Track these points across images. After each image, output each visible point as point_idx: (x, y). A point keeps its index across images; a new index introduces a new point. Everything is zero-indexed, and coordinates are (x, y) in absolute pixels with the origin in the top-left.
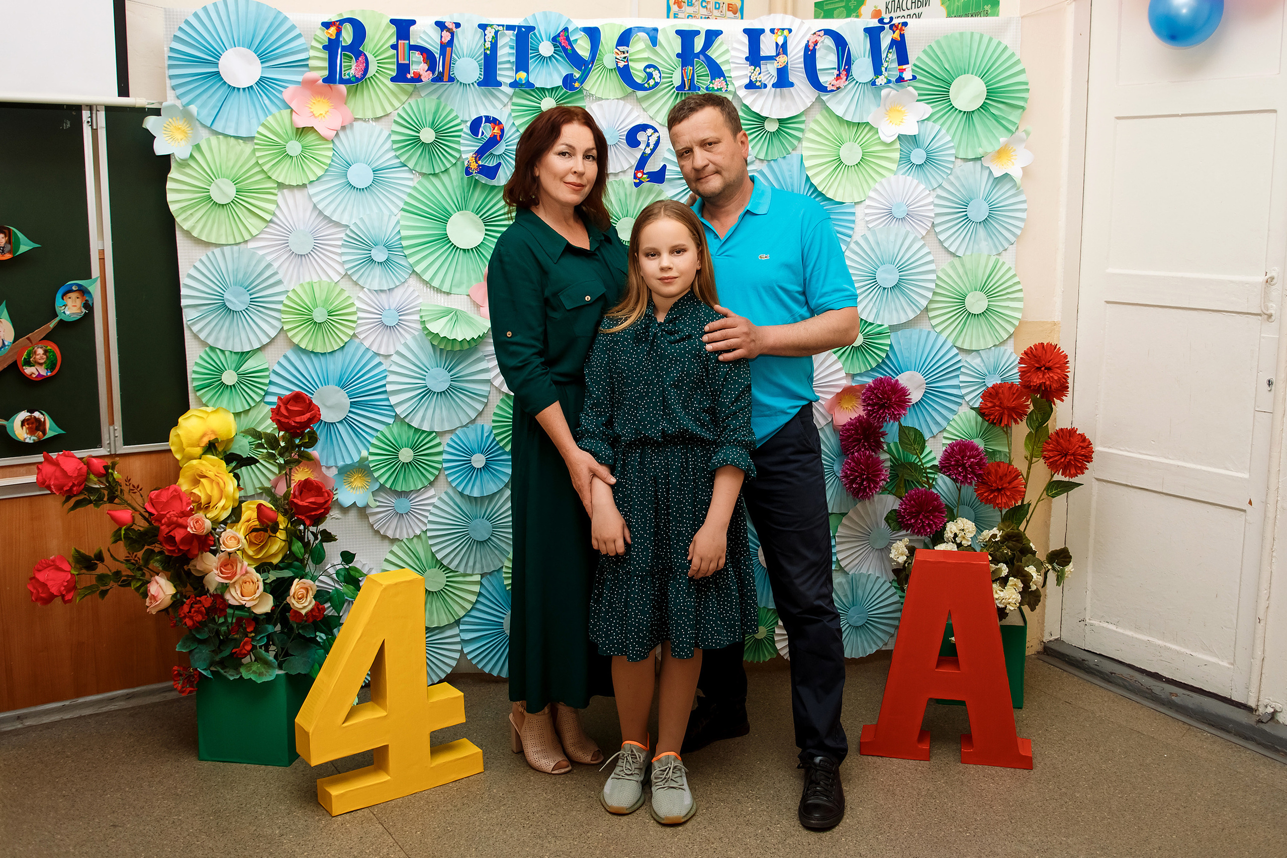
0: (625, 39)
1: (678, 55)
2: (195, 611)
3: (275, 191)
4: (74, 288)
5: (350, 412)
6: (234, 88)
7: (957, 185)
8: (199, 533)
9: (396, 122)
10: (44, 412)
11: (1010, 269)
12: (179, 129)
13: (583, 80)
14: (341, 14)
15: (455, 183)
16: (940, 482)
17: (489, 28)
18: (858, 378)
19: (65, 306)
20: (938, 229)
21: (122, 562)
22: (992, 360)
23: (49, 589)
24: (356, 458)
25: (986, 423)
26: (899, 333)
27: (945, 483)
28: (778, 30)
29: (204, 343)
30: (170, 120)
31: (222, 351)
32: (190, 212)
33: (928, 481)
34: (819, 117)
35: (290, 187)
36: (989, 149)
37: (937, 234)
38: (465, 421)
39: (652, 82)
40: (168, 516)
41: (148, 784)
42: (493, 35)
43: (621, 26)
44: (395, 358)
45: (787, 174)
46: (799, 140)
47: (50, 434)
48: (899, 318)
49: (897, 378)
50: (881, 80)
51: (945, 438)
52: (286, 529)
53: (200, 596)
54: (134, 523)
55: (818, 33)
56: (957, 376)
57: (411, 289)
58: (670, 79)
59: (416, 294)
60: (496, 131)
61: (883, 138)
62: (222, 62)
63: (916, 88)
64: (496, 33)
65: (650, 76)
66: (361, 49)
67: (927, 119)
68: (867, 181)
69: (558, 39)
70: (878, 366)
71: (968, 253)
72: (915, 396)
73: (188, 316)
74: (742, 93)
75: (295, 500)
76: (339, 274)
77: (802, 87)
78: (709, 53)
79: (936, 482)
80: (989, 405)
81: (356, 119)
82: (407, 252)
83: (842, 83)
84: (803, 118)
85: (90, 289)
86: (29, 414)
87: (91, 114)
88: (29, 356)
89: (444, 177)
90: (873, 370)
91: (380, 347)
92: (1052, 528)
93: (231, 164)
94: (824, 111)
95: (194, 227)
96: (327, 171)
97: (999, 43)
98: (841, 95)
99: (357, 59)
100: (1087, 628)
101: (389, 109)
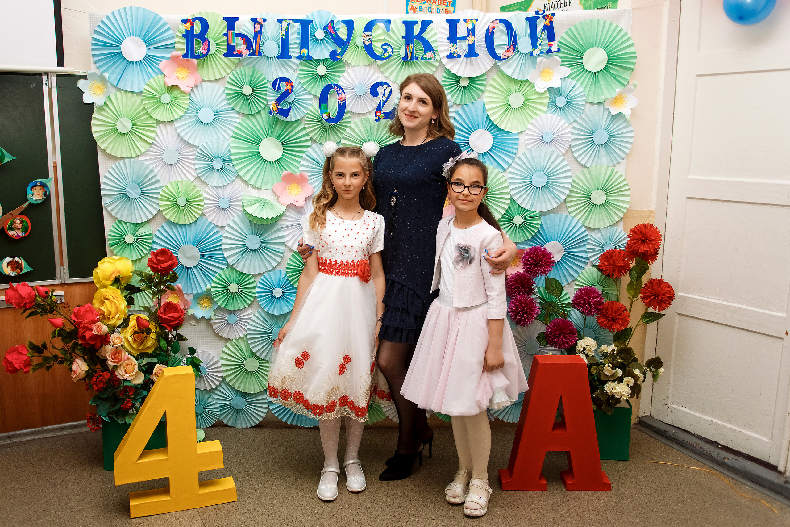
0: (369, 27)
1: (404, 37)
2: (99, 381)
3: (155, 125)
4: (38, 184)
5: (200, 261)
6: (130, 61)
7: (587, 120)
8: (99, 334)
9: (228, 82)
10: (21, 258)
11: (621, 175)
12: (98, 88)
13: (342, 54)
14: (194, 15)
15: (265, 120)
16: (572, 313)
17: (284, 22)
18: (520, 246)
19: (33, 194)
20: (573, 150)
21: (59, 350)
22: (608, 235)
23: (13, 365)
24: (204, 290)
25: (604, 276)
26: (547, 216)
27: (576, 314)
28: (469, 19)
29: (114, 218)
30: (93, 82)
31: (126, 223)
32: (105, 138)
33: (564, 313)
34: (496, 77)
35: (164, 122)
36: (609, 97)
37: (572, 152)
38: (270, 268)
39: (386, 55)
40: (83, 323)
41: (71, 484)
42: (287, 26)
43: (367, 19)
44: (227, 228)
45: (474, 114)
46: (483, 91)
47: (24, 271)
48: (547, 207)
49: (545, 246)
50: (536, 52)
51: (577, 285)
52: (155, 332)
53: (103, 372)
54: (64, 326)
55: (495, 21)
56: (585, 245)
57: (237, 186)
58: (399, 53)
59: (240, 189)
60: (289, 86)
61: (538, 90)
62: (122, 46)
63: (559, 56)
64: (289, 24)
65: (385, 51)
66: (206, 36)
67: (568, 77)
68: (527, 118)
69: (327, 28)
70: (533, 237)
71: (594, 165)
72: (557, 258)
73: (105, 201)
74: (445, 61)
75: (161, 315)
76: (194, 176)
77: (484, 57)
78: (424, 35)
79: (570, 313)
80: (606, 264)
81: (204, 81)
82: (234, 163)
83: (511, 54)
84: (485, 77)
85: (48, 184)
86: (12, 259)
87: (48, 78)
88: (11, 224)
89: (258, 117)
90: (529, 240)
91: (218, 221)
92: (646, 344)
93: (129, 109)
94: (499, 72)
95: (107, 147)
96: (185, 112)
97: (617, 26)
98: (511, 61)
99: (203, 43)
100: (669, 410)
101: (224, 74)
